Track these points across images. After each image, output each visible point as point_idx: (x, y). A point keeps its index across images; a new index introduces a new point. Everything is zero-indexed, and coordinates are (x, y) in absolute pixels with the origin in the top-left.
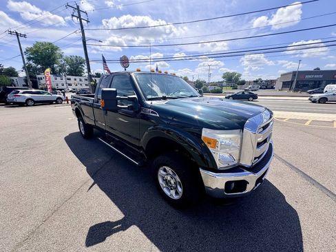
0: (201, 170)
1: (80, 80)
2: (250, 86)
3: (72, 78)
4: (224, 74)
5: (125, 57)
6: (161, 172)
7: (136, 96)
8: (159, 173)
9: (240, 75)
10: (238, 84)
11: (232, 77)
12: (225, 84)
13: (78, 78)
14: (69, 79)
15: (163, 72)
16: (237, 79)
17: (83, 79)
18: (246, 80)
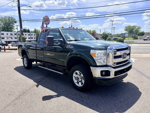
0: (91, 67)
1: (11, 34)
2: (148, 36)
3: (5, 33)
4: (126, 27)
5: (46, 16)
6: (74, 75)
7: (62, 40)
8: (73, 76)
9: (139, 28)
10: (138, 35)
11: (133, 30)
12: (127, 35)
13: (9, 33)
14: (3, 34)
15: (75, 28)
16: (137, 31)
17: (13, 33)
18: (145, 32)
